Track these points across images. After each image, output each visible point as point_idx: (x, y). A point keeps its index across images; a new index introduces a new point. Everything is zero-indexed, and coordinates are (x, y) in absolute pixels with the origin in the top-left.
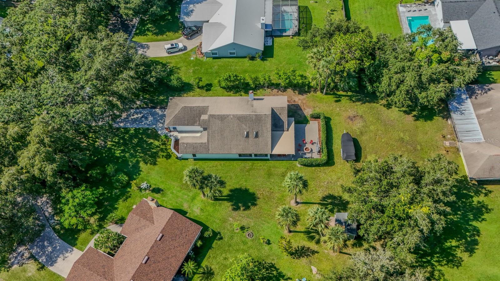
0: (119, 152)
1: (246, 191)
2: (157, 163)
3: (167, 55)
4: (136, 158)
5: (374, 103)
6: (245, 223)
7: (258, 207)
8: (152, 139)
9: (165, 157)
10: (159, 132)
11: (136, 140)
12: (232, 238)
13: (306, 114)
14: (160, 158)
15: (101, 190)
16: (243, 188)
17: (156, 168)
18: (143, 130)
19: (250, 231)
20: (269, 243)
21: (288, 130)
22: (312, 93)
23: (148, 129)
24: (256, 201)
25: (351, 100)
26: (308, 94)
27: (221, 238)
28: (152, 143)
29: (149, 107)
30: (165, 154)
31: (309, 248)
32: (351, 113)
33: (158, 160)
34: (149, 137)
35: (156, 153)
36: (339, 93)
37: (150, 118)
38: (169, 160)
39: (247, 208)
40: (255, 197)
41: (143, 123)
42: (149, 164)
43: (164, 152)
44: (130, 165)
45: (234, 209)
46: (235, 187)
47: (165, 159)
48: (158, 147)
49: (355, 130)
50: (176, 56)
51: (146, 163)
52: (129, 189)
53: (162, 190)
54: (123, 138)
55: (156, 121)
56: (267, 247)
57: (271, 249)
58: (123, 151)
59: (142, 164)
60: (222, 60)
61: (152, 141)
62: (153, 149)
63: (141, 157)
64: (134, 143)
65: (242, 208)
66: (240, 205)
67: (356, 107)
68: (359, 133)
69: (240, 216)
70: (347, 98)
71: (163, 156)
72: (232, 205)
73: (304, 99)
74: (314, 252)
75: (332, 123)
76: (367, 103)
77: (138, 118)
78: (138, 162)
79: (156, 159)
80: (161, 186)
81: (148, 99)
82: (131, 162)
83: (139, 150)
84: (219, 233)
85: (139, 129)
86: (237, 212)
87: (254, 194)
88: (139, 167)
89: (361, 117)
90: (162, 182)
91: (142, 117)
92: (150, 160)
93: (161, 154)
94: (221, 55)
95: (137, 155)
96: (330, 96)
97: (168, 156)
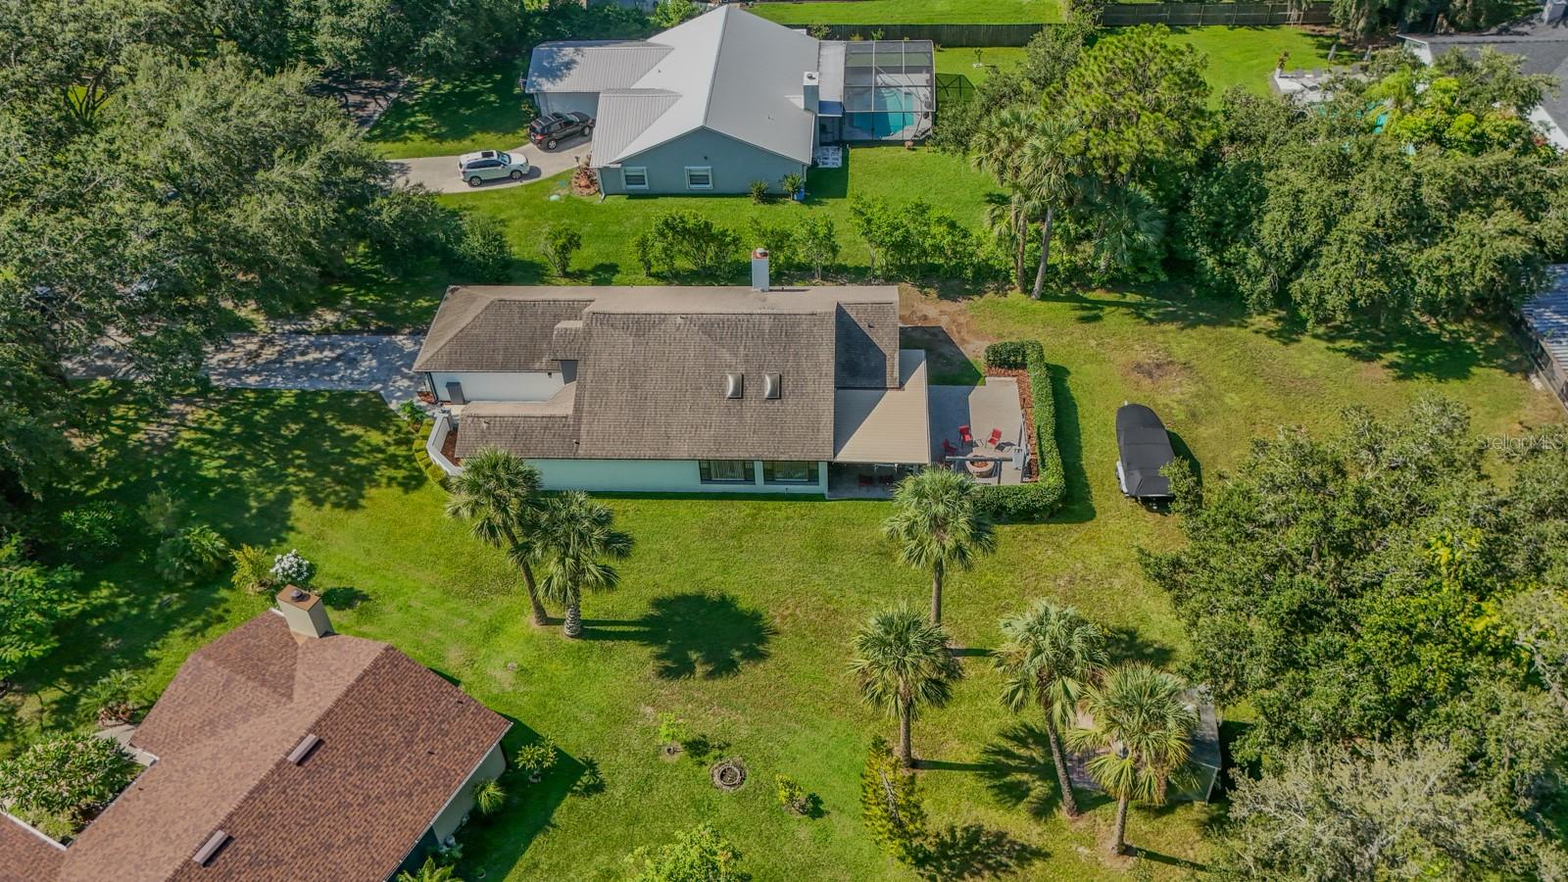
0: (215, 463)
1: (725, 604)
2: (362, 502)
3: (465, 188)
4: (281, 483)
5: (1231, 325)
6: (709, 725)
7: (770, 664)
8: (359, 424)
9: (400, 484)
10: (394, 405)
11: (293, 427)
12: (645, 786)
13: (970, 356)
14: (378, 485)
15: (105, 592)
16: (713, 594)
17: (357, 519)
18: (332, 397)
19: (732, 758)
20: (814, 809)
21: (901, 386)
22: (990, 294)
23: (351, 395)
24: (762, 640)
25: (1140, 316)
26: (976, 298)
27: (599, 788)
28: (355, 438)
29: (369, 331)
30: (400, 474)
31: (1000, 836)
32: (1143, 355)
33: (372, 492)
34: (349, 417)
35: (368, 471)
36: (1091, 296)
37: (369, 362)
38: (415, 496)
39: (723, 667)
40: (760, 629)
41: (335, 377)
42: (327, 506)
43: (398, 467)
44: (248, 509)
45: (666, 673)
46: (679, 591)
47: (397, 490)
48: (379, 450)
50: (497, 191)
51: (318, 502)
52: (223, 593)
53: (365, 598)
54: (247, 421)
55: (389, 371)
56: (805, 829)
57: (825, 836)
58: (234, 461)
59: (299, 508)
60: (661, 201)
61: (358, 430)
62: (356, 455)
63: (300, 482)
64: (284, 437)
65: (700, 670)
66: (694, 656)
67: (1160, 338)
68: (1182, 417)
69: (691, 699)
70: (1124, 310)
71: (391, 479)
72: (659, 657)
73: (963, 312)
74: (1026, 855)
75: (1071, 382)
76: (1202, 327)
77: (321, 360)
78: (286, 498)
79: (362, 488)
80: (363, 584)
81: (372, 307)
82: (259, 497)
83: (298, 457)
84: (591, 765)
85: (318, 393)
86: (676, 685)
87: (756, 617)
88: (288, 515)
89: (1186, 366)
90: (372, 571)
91: (338, 358)
92: (336, 493)
93: (385, 471)
94: (658, 189)
95: (287, 476)
96: (1059, 305)
97: (414, 481)
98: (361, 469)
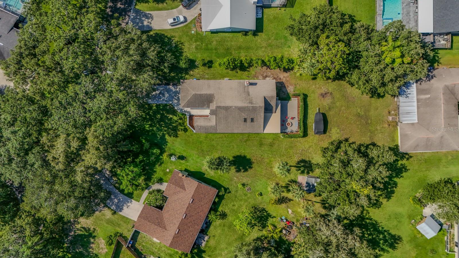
0: (147, 126)
1: (245, 157)
2: (178, 135)
3: (170, 27)
4: (162, 131)
5: (342, 80)
6: (245, 181)
7: (253, 169)
8: (170, 114)
9: (184, 130)
10: (176, 108)
11: (159, 116)
12: (237, 191)
13: (289, 91)
14: (179, 131)
15: (141, 157)
16: (243, 155)
17: (178, 139)
18: (163, 106)
19: (249, 187)
20: (261, 194)
21: (275, 112)
23: (166, 105)
24: (252, 165)
27: (230, 192)
28: (171, 118)
29: (163, 84)
30: (183, 128)
31: (287, 197)
32: (323, 90)
33: (179, 133)
34: (168, 112)
35: (176, 127)
37: (167, 95)
38: (187, 133)
39: (246, 170)
40: (251, 162)
41: (161, 100)
42: (172, 137)
43: (182, 126)
44: (158, 137)
45: (237, 171)
46: (237, 154)
47: (183, 132)
48: (176, 121)
49: (325, 106)
51: (170, 136)
52: (161, 157)
53: (186, 158)
54: (148, 114)
55: (171, 98)
56: (260, 198)
57: (263, 198)
58: (151, 125)
59: (167, 137)
60: (219, 34)
61: (171, 116)
62: (173, 123)
63: (165, 131)
64: (158, 118)
65: (242, 170)
66: (241, 168)
67: (327, 85)
68: (327, 109)
69: (241, 176)
71: (182, 129)
72: (235, 168)
73: (288, 77)
74: (290, 200)
76: (336, 81)
77: (156, 94)
78: (164, 135)
79: (176, 132)
80: (184, 154)
81: (162, 76)
82: (159, 134)
83: (162, 124)
84: (228, 188)
85: (159, 105)
86: (239, 173)
87: (250, 160)
88: (165, 139)
89: (331, 94)
90: (184, 151)
91: (160, 93)
92: (172, 133)
93: (180, 127)
95: (162, 129)
97: (186, 130)
98: (175, 127)
